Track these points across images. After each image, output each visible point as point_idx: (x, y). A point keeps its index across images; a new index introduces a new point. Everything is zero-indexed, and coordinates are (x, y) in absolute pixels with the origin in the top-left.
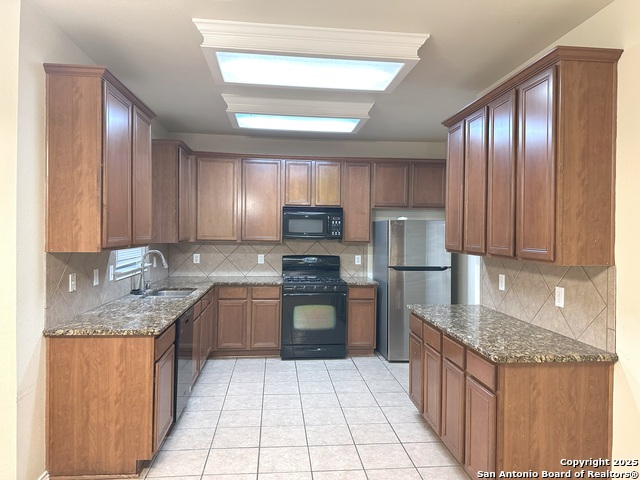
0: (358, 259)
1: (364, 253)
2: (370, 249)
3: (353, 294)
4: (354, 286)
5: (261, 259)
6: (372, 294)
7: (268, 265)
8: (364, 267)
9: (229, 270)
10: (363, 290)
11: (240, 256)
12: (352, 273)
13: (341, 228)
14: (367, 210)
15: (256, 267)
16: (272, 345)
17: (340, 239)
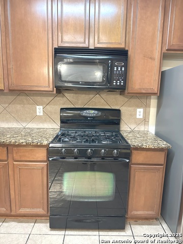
0: (140, 113)
1: (147, 106)
2: (154, 102)
3: (137, 157)
4: (139, 149)
5: (39, 110)
6: (161, 158)
7: (47, 116)
8: (145, 120)
9: (7, 121)
10: (149, 153)
11: (18, 107)
12: (133, 127)
13: (125, 76)
14: (157, 55)
15: (34, 118)
16: (40, 211)
17: (122, 90)
